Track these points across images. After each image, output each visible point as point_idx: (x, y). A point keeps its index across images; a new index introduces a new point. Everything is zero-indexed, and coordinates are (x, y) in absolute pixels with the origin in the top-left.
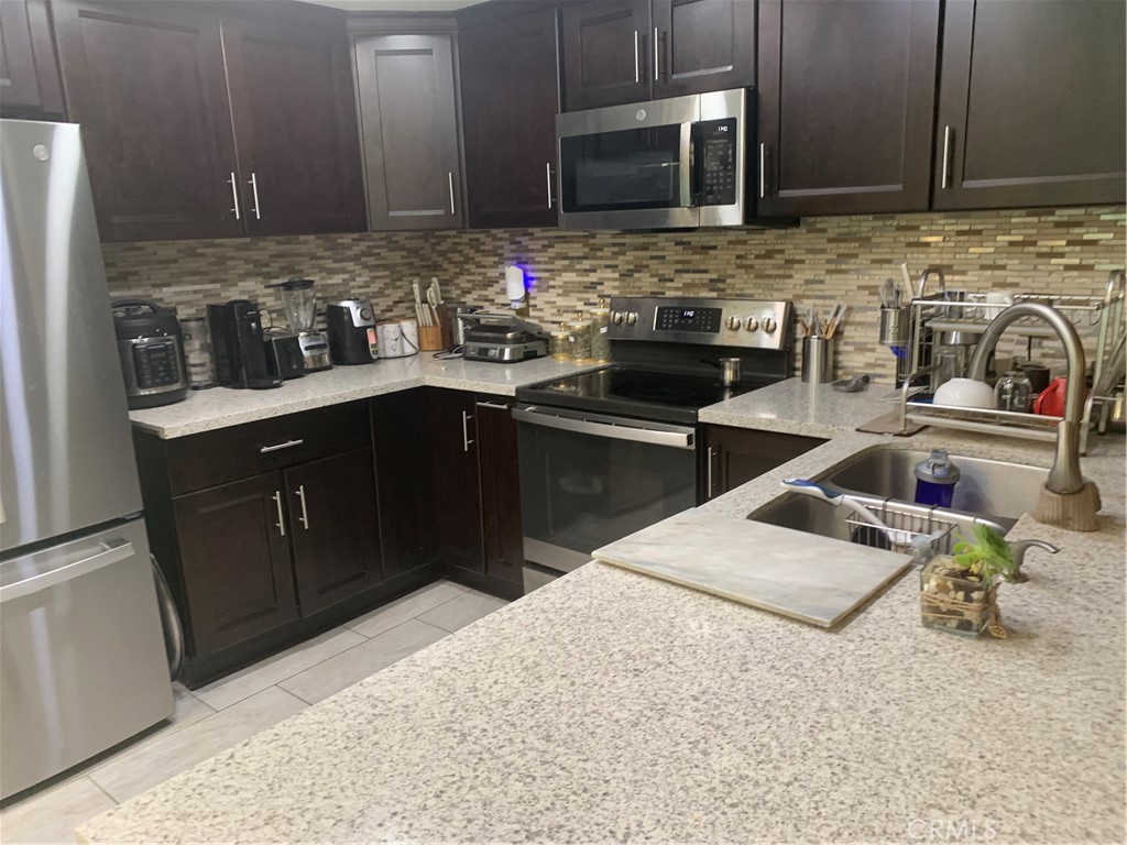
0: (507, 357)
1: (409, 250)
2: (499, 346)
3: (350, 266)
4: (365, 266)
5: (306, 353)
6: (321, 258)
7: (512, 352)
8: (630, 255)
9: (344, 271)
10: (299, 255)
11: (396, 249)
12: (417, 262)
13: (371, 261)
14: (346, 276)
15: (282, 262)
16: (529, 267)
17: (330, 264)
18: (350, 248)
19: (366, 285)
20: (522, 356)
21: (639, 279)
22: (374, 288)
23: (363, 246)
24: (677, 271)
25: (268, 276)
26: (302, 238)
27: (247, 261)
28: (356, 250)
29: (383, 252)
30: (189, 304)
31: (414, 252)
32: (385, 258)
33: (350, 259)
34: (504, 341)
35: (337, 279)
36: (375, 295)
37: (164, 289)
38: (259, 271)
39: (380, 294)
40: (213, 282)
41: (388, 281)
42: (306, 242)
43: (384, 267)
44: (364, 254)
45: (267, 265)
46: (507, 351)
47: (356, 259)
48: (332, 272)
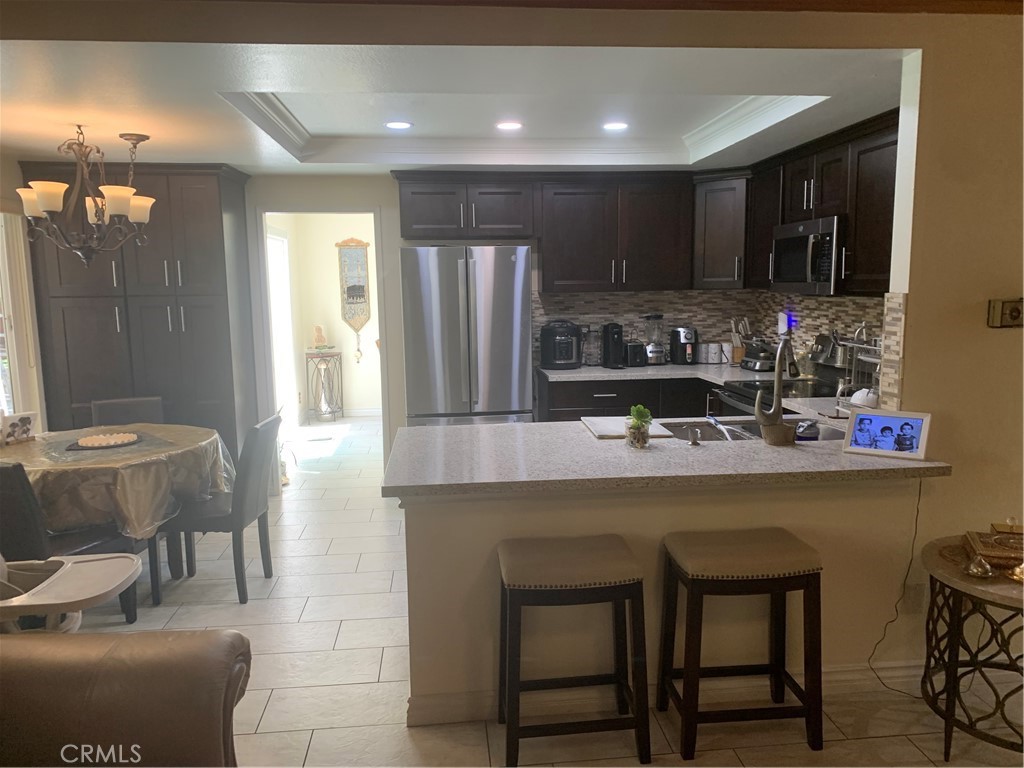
0: (757, 368)
1: (739, 301)
2: (754, 361)
3: (695, 308)
4: (704, 309)
5: (650, 355)
6: (677, 303)
7: (761, 366)
8: (835, 309)
9: (690, 311)
10: (663, 301)
11: (731, 299)
12: (744, 307)
13: (710, 306)
14: (691, 314)
15: (651, 305)
16: (793, 313)
17: (681, 307)
18: (696, 298)
19: (704, 320)
20: (767, 369)
21: (837, 325)
22: (710, 322)
23: (705, 297)
24: (853, 321)
25: (642, 312)
26: (666, 292)
27: (630, 304)
28: (700, 299)
29: (719, 301)
30: (596, 323)
31: (743, 302)
32: (720, 304)
33: (695, 305)
34: (758, 358)
35: (685, 316)
36: (710, 326)
37: (587, 316)
38: (637, 308)
39: (713, 325)
40: (610, 313)
41: (720, 318)
42: (668, 294)
43: (720, 310)
44: (704, 302)
45: (642, 306)
46: (758, 364)
47: (699, 304)
48: (682, 311)
